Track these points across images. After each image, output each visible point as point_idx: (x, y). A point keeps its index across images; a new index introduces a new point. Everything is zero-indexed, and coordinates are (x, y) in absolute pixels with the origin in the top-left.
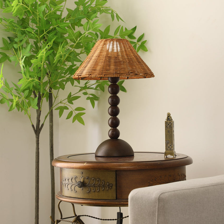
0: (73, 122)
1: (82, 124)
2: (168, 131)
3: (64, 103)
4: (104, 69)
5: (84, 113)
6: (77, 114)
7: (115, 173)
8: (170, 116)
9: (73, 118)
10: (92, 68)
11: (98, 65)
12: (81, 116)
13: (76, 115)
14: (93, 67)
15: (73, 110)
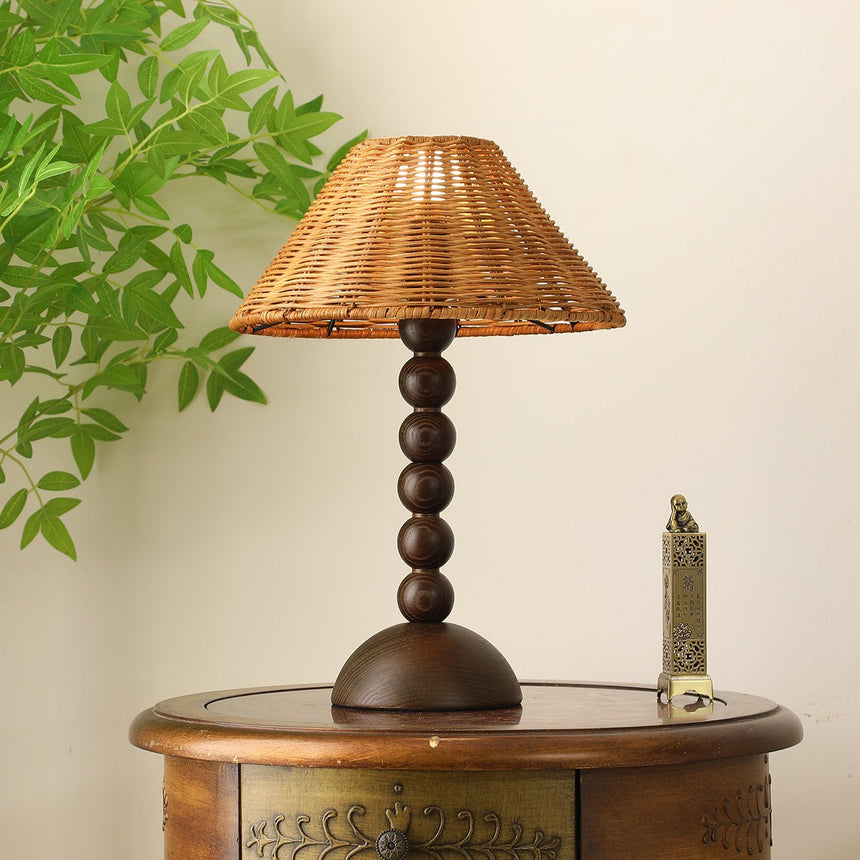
0: (23, 545)
1: (67, 553)
2: (688, 582)
3: (6, 450)
4: (424, 282)
5: (75, 502)
6: (46, 506)
7: (573, 781)
8: (685, 511)
9: (24, 524)
10: (360, 275)
11: (389, 259)
12: (60, 517)
13: (40, 510)
14: (363, 269)
15: (34, 487)
